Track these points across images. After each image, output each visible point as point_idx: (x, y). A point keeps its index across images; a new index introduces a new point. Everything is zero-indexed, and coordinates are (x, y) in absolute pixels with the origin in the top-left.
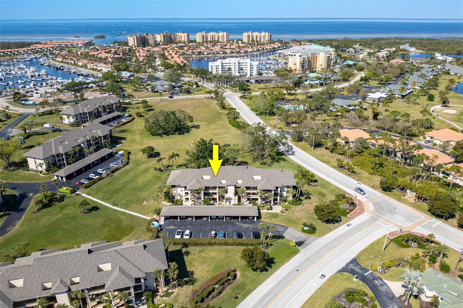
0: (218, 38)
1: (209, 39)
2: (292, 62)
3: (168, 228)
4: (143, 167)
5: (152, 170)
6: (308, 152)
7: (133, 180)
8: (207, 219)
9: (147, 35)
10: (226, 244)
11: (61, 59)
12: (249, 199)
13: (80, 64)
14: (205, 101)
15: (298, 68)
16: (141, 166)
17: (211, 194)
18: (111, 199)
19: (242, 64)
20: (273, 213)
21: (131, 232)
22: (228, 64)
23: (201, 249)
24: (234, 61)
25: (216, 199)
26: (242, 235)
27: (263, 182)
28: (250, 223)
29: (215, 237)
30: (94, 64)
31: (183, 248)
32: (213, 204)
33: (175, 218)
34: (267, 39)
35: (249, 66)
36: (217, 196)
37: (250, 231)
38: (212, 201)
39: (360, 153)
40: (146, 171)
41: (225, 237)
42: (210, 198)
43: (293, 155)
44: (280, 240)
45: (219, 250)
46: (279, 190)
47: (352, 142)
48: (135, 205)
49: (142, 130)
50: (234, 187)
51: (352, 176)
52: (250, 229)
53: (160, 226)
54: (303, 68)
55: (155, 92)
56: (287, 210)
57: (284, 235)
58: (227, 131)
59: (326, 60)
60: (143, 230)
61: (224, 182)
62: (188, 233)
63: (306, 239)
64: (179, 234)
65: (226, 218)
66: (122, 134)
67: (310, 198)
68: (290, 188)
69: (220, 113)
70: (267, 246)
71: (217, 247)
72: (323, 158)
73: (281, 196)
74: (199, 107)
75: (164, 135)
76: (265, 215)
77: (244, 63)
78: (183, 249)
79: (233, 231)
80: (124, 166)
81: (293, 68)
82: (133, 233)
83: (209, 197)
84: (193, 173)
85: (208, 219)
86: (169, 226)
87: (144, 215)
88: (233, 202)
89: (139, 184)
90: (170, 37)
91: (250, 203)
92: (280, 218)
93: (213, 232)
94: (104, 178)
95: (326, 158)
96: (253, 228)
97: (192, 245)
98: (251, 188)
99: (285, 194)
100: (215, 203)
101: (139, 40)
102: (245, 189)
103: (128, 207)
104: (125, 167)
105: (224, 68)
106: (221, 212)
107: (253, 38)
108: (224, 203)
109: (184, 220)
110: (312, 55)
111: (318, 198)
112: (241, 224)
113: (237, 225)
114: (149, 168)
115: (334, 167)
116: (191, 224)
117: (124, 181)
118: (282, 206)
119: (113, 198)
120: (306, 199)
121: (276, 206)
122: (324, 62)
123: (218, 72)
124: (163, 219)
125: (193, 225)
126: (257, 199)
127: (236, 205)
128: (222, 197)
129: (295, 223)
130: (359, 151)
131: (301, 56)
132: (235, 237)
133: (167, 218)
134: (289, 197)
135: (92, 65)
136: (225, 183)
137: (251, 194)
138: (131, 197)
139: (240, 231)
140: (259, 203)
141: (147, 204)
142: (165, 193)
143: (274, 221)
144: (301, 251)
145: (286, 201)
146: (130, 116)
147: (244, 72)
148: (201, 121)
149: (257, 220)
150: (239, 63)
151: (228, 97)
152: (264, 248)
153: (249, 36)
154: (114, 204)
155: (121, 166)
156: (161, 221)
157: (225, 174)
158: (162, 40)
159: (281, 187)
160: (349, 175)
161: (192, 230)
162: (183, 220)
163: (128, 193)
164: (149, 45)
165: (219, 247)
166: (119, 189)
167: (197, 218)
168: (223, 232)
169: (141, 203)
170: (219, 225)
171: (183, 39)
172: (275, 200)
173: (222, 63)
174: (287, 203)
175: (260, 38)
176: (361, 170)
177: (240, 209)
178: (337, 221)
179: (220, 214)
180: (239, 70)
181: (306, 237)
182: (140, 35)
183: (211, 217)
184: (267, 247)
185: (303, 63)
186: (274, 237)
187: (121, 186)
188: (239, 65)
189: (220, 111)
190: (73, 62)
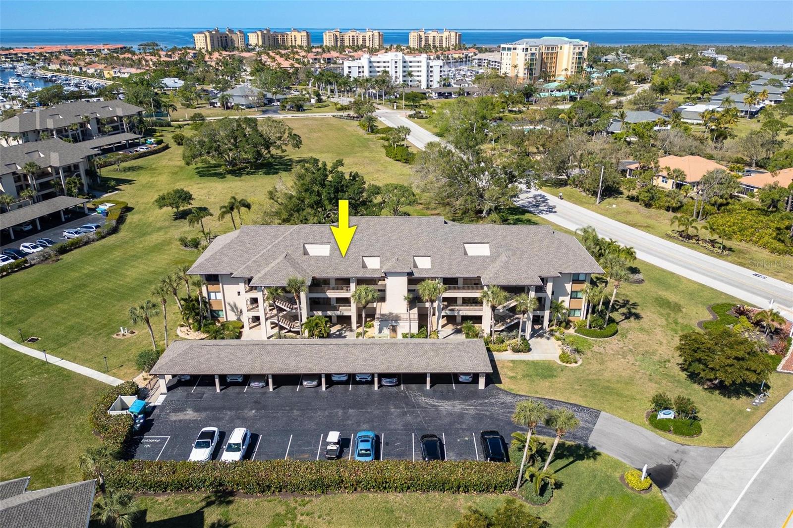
0: (364, 40)
1: (347, 43)
2: (509, 62)
3: (174, 417)
4: (155, 238)
5: (176, 246)
6: (586, 205)
7: (112, 271)
8: (315, 383)
9: (231, 31)
10: (383, 485)
11: (58, 66)
12: (451, 319)
13: (91, 71)
14: (335, 122)
15: (521, 75)
16: (148, 238)
17: (334, 303)
18: (22, 321)
19: (410, 64)
20: (535, 364)
21: (34, 434)
22: (382, 64)
23: (281, 509)
24: (394, 58)
25: (349, 317)
26: (442, 445)
27: (498, 264)
28: (466, 398)
29: (340, 454)
30: (117, 70)
31: (209, 504)
32: (340, 336)
33: (206, 380)
34: (453, 42)
35: (424, 69)
36: (351, 311)
37: (469, 429)
38: (338, 327)
39: (721, 205)
40: (158, 248)
41: (377, 457)
42: (330, 317)
43: (551, 212)
44: (585, 465)
45: (352, 511)
46: (549, 287)
47: (694, 184)
48: (89, 340)
49: (179, 167)
50: (404, 279)
51: (729, 258)
52: (469, 421)
53: (147, 411)
54: (531, 74)
55: (228, 108)
56: (577, 351)
57: (592, 441)
58: (381, 168)
59: (574, 61)
60: (80, 428)
61: (373, 264)
62: (240, 441)
63: (677, 457)
64: (207, 445)
65: (379, 382)
66: (128, 173)
67: (637, 317)
68: (582, 282)
69: (365, 139)
70: (543, 489)
71: (347, 497)
72: (630, 218)
73: (556, 308)
74: (320, 131)
75: (229, 176)
76: (512, 369)
77: (415, 62)
78: (207, 512)
79: (408, 428)
80: (103, 237)
81: (511, 73)
82: (41, 438)
83: (329, 313)
84: (275, 237)
85: (320, 384)
86: (181, 410)
87: (106, 371)
88: (403, 328)
89: (127, 280)
90: (276, 40)
91: (458, 331)
92: (560, 380)
93: (334, 436)
94: (32, 265)
95: (638, 218)
96: (479, 418)
97: (249, 493)
98: (460, 282)
99: (566, 301)
100: (347, 333)
101: (215, 39)
102: (441, 286)
103: (65, 344)
104: (104, 240)
105: (375, 72)
106: (366, 360)
107: (427, 40)
108: (374, 331)
109: (237, 389)
110: (548, 49)
111: (662, 314)
112: (434, 402)
113: (419, 406)
114: (169, 242)
115: (668, 237)
116: (258, 404)
117: (85, 272)
118: (558, 339)
119: (31, 320)
120: (627, 318)
121: (542, 341)
122: (570, 63)
123: (361, 74)
124: (162, 385)
125: (264, 407)
126: (478, 319)
127: (412, 336)
128: (367, 315)
129: (619, 395)
130: (720, 201)
131: (527, 49)
132: (415, 456)
133: (180, 382)
134: (577, 313)
135: (112, 72)
136: (378, 266)
137: (460, 302)
138: (89, 315)
139: (431, 430)
140: (487, 331)
141: (128, 335)
142: (185, 300)
143: (545, 389)
144: (680, 511)
145: (568, 324)
146: (160, 142)
147: (415, 81)
148: (322, 152)
149: (487, 385)
150: (405, 62)
151: (384, 116)
152: (533, 502)
153: (420, 38)
154: (23, 339)
155: (92, 236)
156: (158, 392)
157: (378, 242)
158: (260, 43)
159: (555, 279)
160: (719, 256)
161: (258, 425)
162: (232, 390)
163: (84, 305)
164: (234, 48)
165: (355, 496)
166: (61, 293)
167: (281, 380)
168: (371, 434)
169: (108, 335)
170: (356, 405)
171: (299, 43)
172: (537, 320)
173: (370, 62)
174: (571, 331)
175: (441, 41)
176: (743, 244)
177: (427, 348)
178: (757, 388)
179: (361, 365)
180: (404, 76)
181: (675, 447)
182: (216, 31)
183: (328, 377)
184: (542, 494)
185: (532, 64)
186: (562, 452)
187: (70, 286)
188: (404, 67)
189: (367, 136)
190: (78, 69)
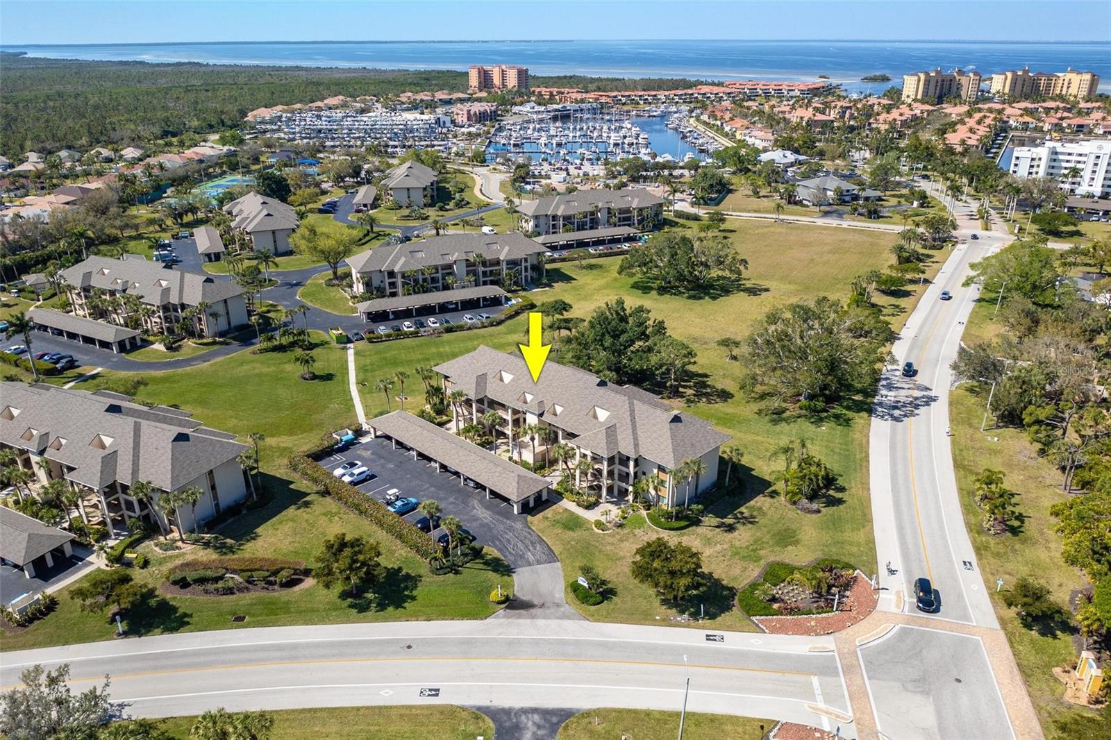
6: (963, 427)
9: (961, 73)
13: (728, 129)
22: (1074, 158)
24: (1097, 151)
28: (498, 513)
30: (748, 131)
31: (317, 493)
38: (503, 440)
43: (896, 419)
46: (632, 465)
50: (536, 418)
53: (355, 443)
56: (620, 525)
61: (529, 399)
63: (548, 605)
65: (465, 481)
67: (730, 530)
71: (365, 522)
72: (981, 458)
76: (556, 513)
78: (311, 495)
80: (485, 327)
90: (1035, 84)
94: (422, 336)
96: (483, 525)
101: (932, 84)
104: (483, 329)
105: (1059, 168)
106: (460, 461)
112: (478, 506)
113: (467, 504)
118: (623, 512)
119: (377, 372)
120: (717, 526)
121: (612, 508)
123: (1032, 176)
125: (400, 467)
134: (665, 501)
135: (743, 134)
136: (529, 402)
143: (551, 533)
144: (489, 620)
149: (522, 513)
155: (478, 324)
162: (401, 451)
165: (369, 523)
171: (1073, 91)
173: (1055, 153)
174: (645, 513)
179: (454, 463)
180: (1105, 179)
182: (938, 73)
184: (439, 569)
186: (492, 562)
